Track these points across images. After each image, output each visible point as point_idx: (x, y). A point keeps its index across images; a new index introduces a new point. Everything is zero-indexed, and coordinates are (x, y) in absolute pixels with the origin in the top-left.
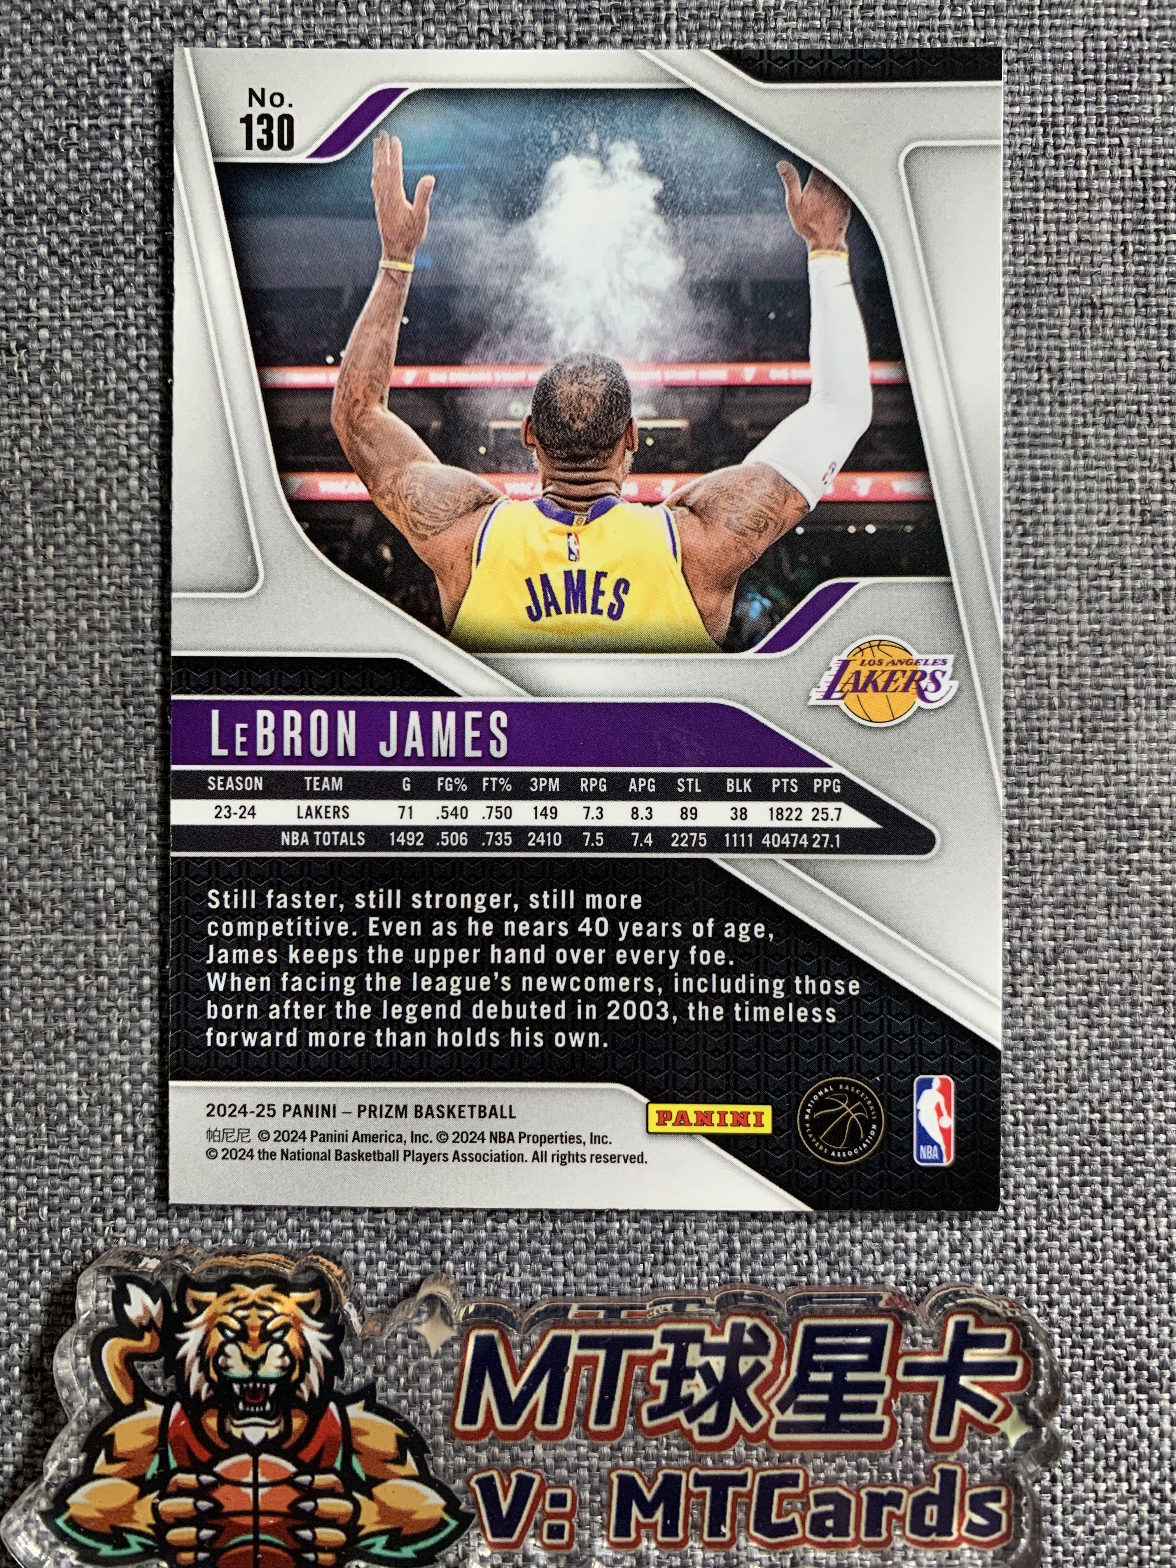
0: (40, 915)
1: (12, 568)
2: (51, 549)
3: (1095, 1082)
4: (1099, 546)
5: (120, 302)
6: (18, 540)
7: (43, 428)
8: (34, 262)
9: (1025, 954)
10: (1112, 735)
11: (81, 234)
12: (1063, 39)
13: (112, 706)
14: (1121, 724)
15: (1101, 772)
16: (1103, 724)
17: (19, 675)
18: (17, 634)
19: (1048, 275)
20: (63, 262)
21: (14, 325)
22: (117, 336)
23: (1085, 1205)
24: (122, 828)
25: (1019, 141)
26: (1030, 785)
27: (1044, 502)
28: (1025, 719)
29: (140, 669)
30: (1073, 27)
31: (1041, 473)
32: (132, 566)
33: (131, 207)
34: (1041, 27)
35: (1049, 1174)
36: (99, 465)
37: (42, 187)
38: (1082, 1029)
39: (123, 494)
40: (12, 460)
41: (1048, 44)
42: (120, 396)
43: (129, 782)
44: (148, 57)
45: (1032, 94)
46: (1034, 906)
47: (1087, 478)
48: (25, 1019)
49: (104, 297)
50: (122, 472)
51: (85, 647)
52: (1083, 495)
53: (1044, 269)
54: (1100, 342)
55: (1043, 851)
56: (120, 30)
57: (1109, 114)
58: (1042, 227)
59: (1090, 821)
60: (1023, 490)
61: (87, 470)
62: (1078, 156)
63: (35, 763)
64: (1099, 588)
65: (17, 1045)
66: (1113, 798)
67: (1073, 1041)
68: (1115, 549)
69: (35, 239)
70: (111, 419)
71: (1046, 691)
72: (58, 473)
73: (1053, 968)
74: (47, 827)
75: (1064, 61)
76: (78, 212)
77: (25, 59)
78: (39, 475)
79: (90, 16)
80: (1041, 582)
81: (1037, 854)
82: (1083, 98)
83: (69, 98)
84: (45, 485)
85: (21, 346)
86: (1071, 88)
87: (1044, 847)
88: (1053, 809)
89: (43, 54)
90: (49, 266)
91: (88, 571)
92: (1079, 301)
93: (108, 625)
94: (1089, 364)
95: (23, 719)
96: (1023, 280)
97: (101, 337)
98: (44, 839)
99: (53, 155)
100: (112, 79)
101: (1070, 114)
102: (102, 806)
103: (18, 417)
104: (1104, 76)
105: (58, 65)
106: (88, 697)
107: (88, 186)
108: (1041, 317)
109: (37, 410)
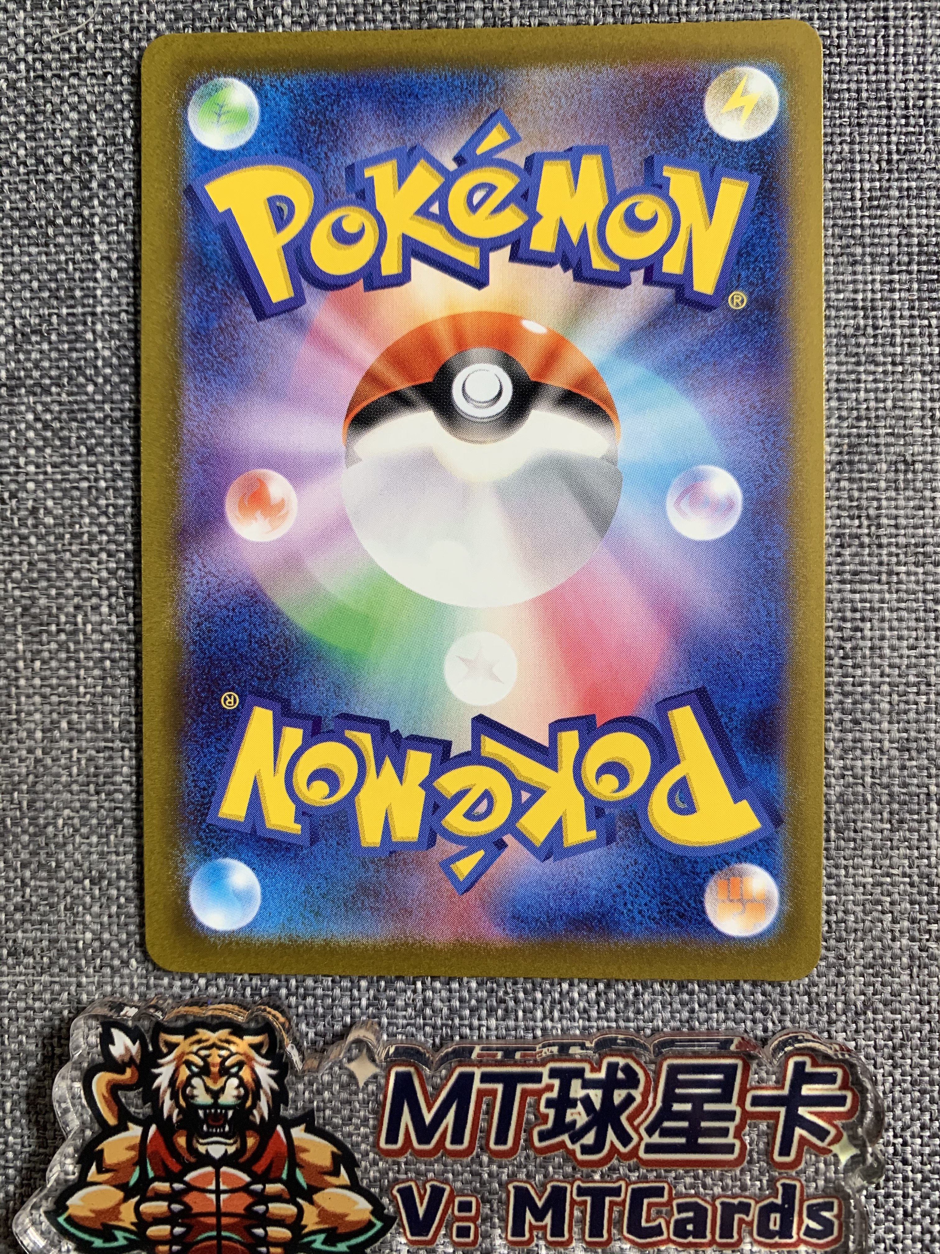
0: (31, 960)
2: (37, 664)
3: (898, 1112)
4: (908, 667)
5: (92, 459)
6: (10, 655)
7: (30, 563)
8: (23, 426)
9: (840, 1006)
10: (916, 825)
11: (60, 403)
12: (881, 236)
13: (88, 792)
14: (924, 816)
15: (906, 857)
16: (908, 816)
17: (12, 766)
18: (10, 732)
19: (868, 436)
20: (46, 426)
21: (6, 478)
22: (90, 488)
23: (888, 1213)
24: (97, 892)
25: (843, 322)
26: (846, 867)
27: (862, 630)
28: (843, 812)
29: (109, 763)
30: (890, 226)
31: (859, 605)
32: (104, 678)
33: (100, 380)
34: (862, 226)
36: (76, 595)
37: (29, 365)
38: (887, 1068)
39: (95, 618)
40: (6, 590)
41: (868, 240)
42: (92, 538)
43: (102, 855)
44: (114, 256)
45: (854, 282)
46: (847, 966)
47: (899, 609)
48: (20, 1043)
49: (79, 456)
50: (94, 600)
51: (65, 744)
52: (895, 624)
53: (865, 431)
54: (910, 493)
55: (856, 922)
56: (91, 234)
57: (920, 299)
58: (862, 395)
59: (896, 897)
60: (844, 619)
61: (67, 599)
62: (893, 336)
63: (26, 838)
64: (907, 702)
65: (15, 1064)
66: (916, 878)
68: (922, 669)
70: (85, 555)
71: (860, 789)
72: (43, 601)
73: (862, 1017)
74: (36, 890)
75: (882, 254)
76: (58, 385)
77: (15, 258)
78: (29, 602)
79: (67, 223)
80: (858, 697)
81: (851, 924)
82: (897, 286)
83: (50, 290)
84: (33, 610)
85: (13, 496)
86: (887, 278)
87: (856, 918)
88: (864, 887)
89: (30, 255)
90: (35, 430)
91: (68, 682)
92: (894, 458)
93: (84, 726)
94: (902, 512)
95: (16, 801)
96: (846, 441)
97: (77, 488)
98: (34, 899)
99: (38, 339)
100: (86, 275)
101: (886, 300)
102: (81, 874)
103: (10, 554)
104: (915, 268)
105: (42, 263)
106: (68, 785)
107: (66, 364)
108: (862, 472)
109: (25, 548)
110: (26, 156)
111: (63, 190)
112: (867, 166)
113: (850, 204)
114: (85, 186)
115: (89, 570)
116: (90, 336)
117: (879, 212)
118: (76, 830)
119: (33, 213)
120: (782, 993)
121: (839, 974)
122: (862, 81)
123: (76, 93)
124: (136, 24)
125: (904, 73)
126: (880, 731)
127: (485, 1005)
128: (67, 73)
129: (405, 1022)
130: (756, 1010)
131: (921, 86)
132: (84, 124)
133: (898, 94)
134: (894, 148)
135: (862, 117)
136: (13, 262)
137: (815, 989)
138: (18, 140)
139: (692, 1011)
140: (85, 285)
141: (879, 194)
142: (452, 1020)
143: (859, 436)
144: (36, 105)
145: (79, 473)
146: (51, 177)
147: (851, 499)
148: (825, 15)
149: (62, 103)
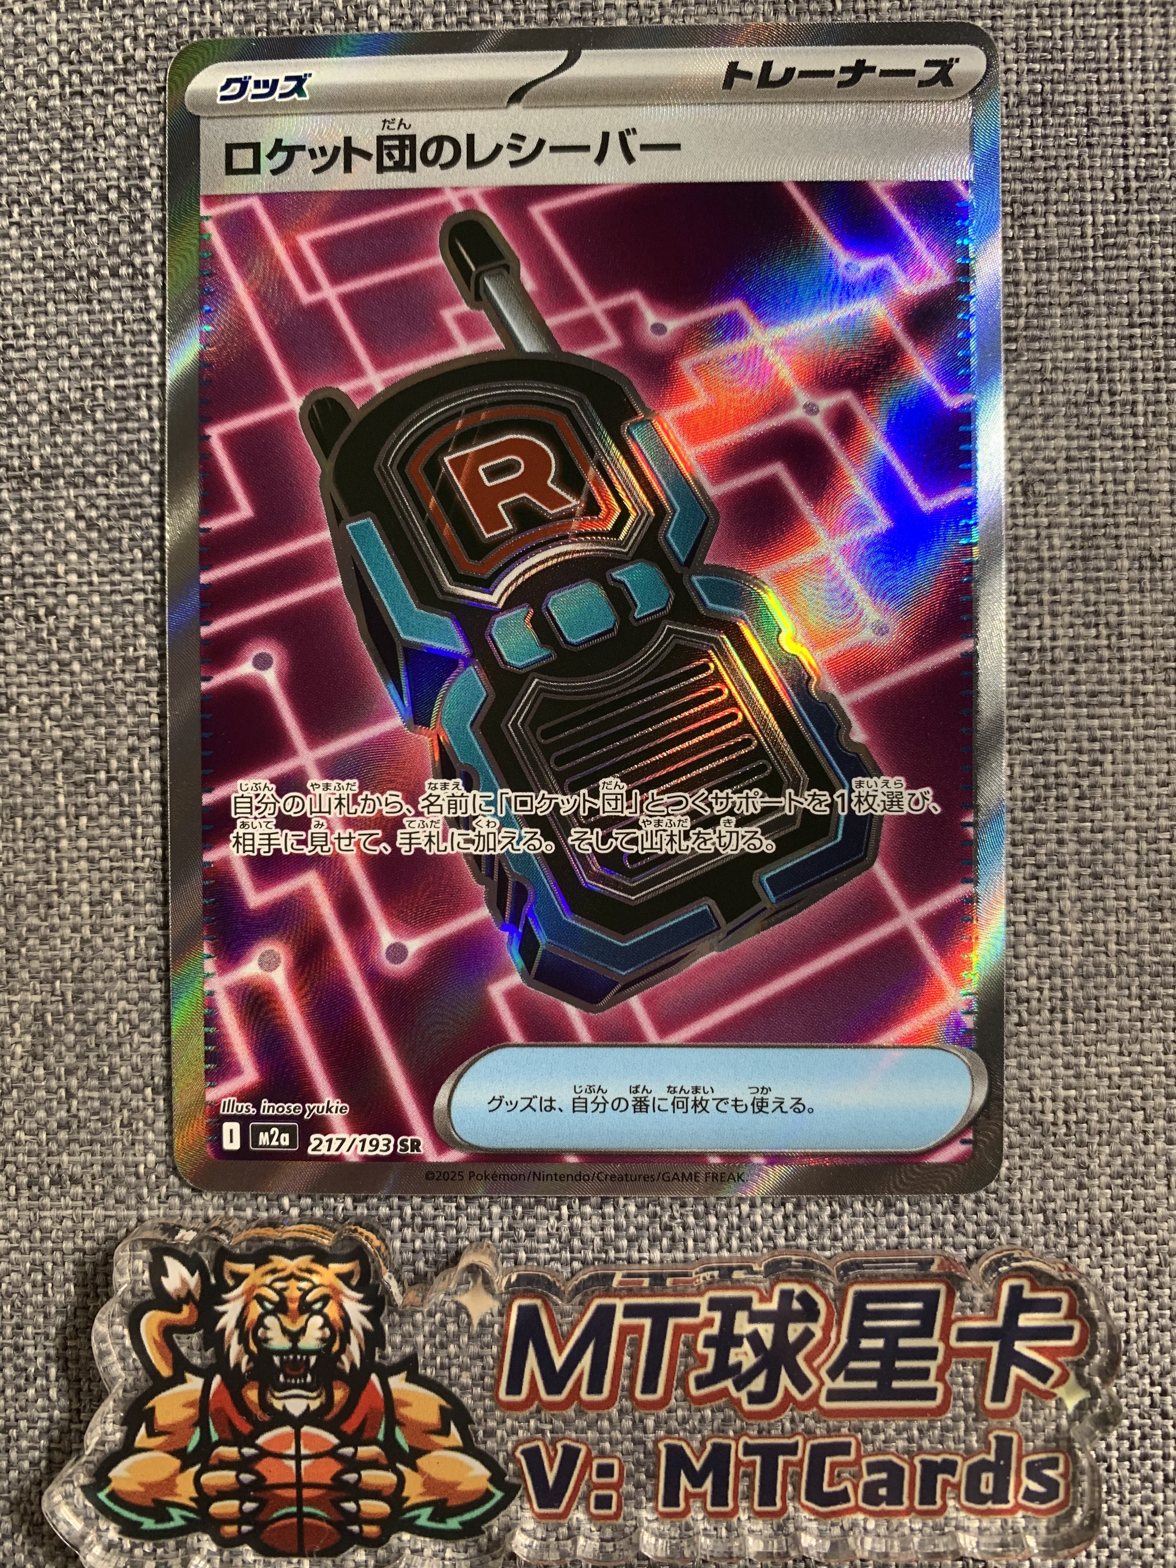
0: (79, 1190)
1: (45, 838)
2: (83, 821)
3: (1155, 1353)
4: (1159, 807)
5: (149, 565)
6: (49, 810)
7: (73, 696)
8: (62, 526)
9: (1082, 1225)
11: (108, 497)
12: (1117, 281)
13: (148, 979)
15: (1160, 1040)
16: (1161, 991)
17: (53, 948)
18: (50, 906)
19: (1106, 526)
20: (91, 525)
21: (42, 590)
22: (146, 601)
23: (1145, 1479)
24: (160, 1103)
25: (1073, 388)
26: (1087, 1055)
27: (1101, 764)
28: (1082, 987)
30: (1128, 268)
31: (1099, 733)
33: (158, 468)
34: (1094, 269)
35: (1109, 1448)
36: (131, 734)
37: (69, 450)
38: (1141, 1301)
39: (155, 763)
40: (42, 730)
41: (1102, 286)
45: (1086, 338)
46: (1091, 1177)
47: (1146, 737)
48: (67, 1293)
49: (132, 561)
50: (153, 741)
51: (119, 920)
52: (1143, 755)
53: (1101, 520)
54: (1160, 595)
55: (1100, 1121)
56: (145, 288)
57: (1166, 358)
58: (1098, 476)
59: (1149, 1090)
60: (1080, 751)
61: (119, 739)
62: (1134, 403)
63: (71, 1038)
64: (1158, 851)
65: (60, 1319)
67: (1132, 1312)
69: (61, 503)
70: (141, 685)
71: (1103, 958)
72: (89, 743)
73: (1110, 1239)
74: (85, 1102)
75: (1119, 303)
76: (106, 475)
77: (50, 318)
78: (70, 744)
79: (115, 274)
80: (1099, 846)
81: (1093, 1124)
82: (1139, 342)
83: (94, 357)
84: (77, 754)
85: (50, 612)
86: (1127, 332)
87: (1101, 1117)
88: (1110, 1078)
89: (68, 313)
90: (77, 530)
91: (122, 843)
92: (1138, 552)
93: (142, 897)
94: (1148, 619)
95: (58, 992)
96: (1079, 533)
97: (130, 602)
98: (82, 1114)
99: (80, 417)
100: (138, 338)
101: (1126, 359)
102: (141, 1081)
103: (48, 685)
104: (1160, 319)
105: (83, 323)
106: (123, 971)
107: (115, 448)
108: (1099, 570)
109: (67, 677)
110: (62, 191)
111: (109, 233)
112: (1100, 196)
113: (1079, 242)
114: (136, 228)
115: (147, 703)
116: (144, 413)
117: (1115, 252)
118: (134, 1027)
119: (71, 263)
120: (1012, 1212)
121: (1081, 1186)
122: (1092, 92)
123: (123, 114)
124: (197, 28)
125: (1143, 82)
126: (1126, 887)
127: (646, 1234)
128: (112, 89)
129: (548, 1256)
130: (980, 1233)
131: (1164, 97)
132: (134, 152)
133: (1137, 108)
134: (1132, 173)
135: (1093, 135)
136: (47, 323)
137: (1052, 1206)
138: (51, 171)
139: (902, 1235)
140: (137, 350)
141: (1115, 229)
142: (606, 1252)
143: (1094, 526)
144: (73, 129)
145: (133, 582)
146: (93, 218)
147: (1086, 603)
148: (1046, 11)
149: (105, 125)
